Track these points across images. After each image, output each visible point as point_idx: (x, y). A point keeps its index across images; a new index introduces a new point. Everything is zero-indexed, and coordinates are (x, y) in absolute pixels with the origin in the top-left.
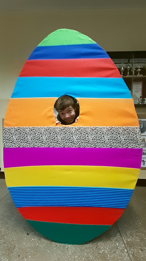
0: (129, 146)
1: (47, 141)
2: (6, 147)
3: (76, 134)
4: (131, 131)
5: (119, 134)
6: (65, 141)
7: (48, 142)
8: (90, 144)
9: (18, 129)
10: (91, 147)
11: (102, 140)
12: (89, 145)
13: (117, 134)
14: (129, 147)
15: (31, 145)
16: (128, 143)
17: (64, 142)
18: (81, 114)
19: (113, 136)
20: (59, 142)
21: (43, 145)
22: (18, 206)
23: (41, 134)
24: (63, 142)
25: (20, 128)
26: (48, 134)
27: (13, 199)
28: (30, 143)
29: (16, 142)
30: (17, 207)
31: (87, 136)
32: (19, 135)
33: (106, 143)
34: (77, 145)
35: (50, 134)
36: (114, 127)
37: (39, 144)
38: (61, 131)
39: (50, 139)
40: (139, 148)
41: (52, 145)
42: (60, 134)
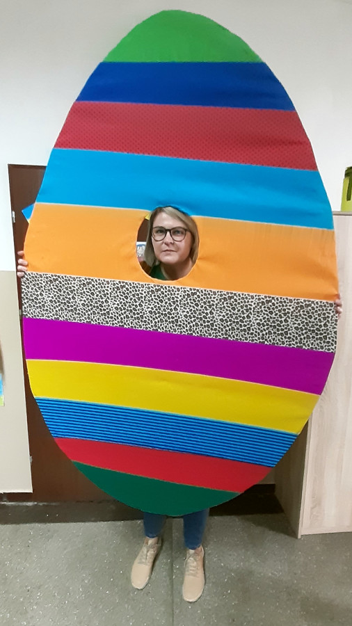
0: (304, 344)
1: (117, 313)
2: (29, 315)
3: (185, 305)
4: (316, 311)
5: (285, 314)
6: (159, 316)
7: (120, 315)
8: (215, 330)
9: (55, 280)
10: (216, 336)
11: (243, 324)
12: (211, 332)
15: (82, 318)
17: (156, 320)
19: (271, 318)
20: (144, 319)
21: (108, 320)
23: (105, 295)
24: (154, 319)
25: (59, 277)
26: (122, 297)
28: (80, 313)
29: (50, 308)
31: (210, 313)
32: (55, 293)
33: (253, 332)
34: (185, 330)
35: (126, 297)
36: (276, 297)
37: (101, 318)
38: (150, 293)
39: (124, 309)
40: (326, 351)
41: (129, 324)
42: (149, 301)
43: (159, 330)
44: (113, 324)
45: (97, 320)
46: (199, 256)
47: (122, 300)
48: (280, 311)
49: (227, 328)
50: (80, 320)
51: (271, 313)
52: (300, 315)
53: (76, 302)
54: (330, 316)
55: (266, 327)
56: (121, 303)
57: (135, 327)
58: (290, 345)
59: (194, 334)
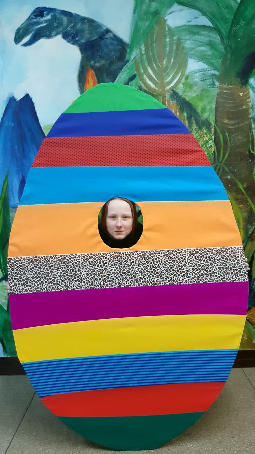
0: (227, 279)
1: (88, 278)
2: (14, 292)
3: (139, 264)
4: (230, 255)
5: (210, 260)
6: (121, 275)
7: (90, 279)
8: (163, 278)
9: (36, 261)
10: (165, 283)
11: (182, 271)
12: (160, 280)
13: (206, 261)
14: (227, 281)
15: (60, 287)
16: (225, 274)
17: (119, 279)
18: (145, 230)
19: (201, 264)
20: (110, 279)
21: (81, 285)
22: (42, 395)
23: (77, 266)
24: (117, 278)
25: (39, 257)
26: (91, 266)
27: (32, 384)
28: (58, 283)
29: (32, 284)
30: (40, 397)
31: (158, 267)
32: (37, 271)
33: (190, 276)
34: (141, 282)
35: (94, 265)
36: (201, 248)
37: (75, 285)
38: (112, 259)
39: (94, 274)
40: (243, 281)
41: (98, 285)
42: (112, 265)
43: (122, 286)
44: (86, 287)
45: (72, 286)
46: (144, 228)
47: (91, 268)
48: (206, 258)
49: (172, 276)
50: (59, 289)
51: (200, 260)
52: (220, 259)
53: (54, 275)
54: (239, 256)
55: (198, 271)
56: (90, 270)
57: (103, 286)
58: (218, 281)
59: (148, 285)
